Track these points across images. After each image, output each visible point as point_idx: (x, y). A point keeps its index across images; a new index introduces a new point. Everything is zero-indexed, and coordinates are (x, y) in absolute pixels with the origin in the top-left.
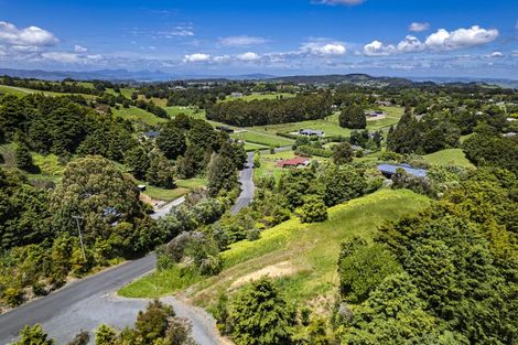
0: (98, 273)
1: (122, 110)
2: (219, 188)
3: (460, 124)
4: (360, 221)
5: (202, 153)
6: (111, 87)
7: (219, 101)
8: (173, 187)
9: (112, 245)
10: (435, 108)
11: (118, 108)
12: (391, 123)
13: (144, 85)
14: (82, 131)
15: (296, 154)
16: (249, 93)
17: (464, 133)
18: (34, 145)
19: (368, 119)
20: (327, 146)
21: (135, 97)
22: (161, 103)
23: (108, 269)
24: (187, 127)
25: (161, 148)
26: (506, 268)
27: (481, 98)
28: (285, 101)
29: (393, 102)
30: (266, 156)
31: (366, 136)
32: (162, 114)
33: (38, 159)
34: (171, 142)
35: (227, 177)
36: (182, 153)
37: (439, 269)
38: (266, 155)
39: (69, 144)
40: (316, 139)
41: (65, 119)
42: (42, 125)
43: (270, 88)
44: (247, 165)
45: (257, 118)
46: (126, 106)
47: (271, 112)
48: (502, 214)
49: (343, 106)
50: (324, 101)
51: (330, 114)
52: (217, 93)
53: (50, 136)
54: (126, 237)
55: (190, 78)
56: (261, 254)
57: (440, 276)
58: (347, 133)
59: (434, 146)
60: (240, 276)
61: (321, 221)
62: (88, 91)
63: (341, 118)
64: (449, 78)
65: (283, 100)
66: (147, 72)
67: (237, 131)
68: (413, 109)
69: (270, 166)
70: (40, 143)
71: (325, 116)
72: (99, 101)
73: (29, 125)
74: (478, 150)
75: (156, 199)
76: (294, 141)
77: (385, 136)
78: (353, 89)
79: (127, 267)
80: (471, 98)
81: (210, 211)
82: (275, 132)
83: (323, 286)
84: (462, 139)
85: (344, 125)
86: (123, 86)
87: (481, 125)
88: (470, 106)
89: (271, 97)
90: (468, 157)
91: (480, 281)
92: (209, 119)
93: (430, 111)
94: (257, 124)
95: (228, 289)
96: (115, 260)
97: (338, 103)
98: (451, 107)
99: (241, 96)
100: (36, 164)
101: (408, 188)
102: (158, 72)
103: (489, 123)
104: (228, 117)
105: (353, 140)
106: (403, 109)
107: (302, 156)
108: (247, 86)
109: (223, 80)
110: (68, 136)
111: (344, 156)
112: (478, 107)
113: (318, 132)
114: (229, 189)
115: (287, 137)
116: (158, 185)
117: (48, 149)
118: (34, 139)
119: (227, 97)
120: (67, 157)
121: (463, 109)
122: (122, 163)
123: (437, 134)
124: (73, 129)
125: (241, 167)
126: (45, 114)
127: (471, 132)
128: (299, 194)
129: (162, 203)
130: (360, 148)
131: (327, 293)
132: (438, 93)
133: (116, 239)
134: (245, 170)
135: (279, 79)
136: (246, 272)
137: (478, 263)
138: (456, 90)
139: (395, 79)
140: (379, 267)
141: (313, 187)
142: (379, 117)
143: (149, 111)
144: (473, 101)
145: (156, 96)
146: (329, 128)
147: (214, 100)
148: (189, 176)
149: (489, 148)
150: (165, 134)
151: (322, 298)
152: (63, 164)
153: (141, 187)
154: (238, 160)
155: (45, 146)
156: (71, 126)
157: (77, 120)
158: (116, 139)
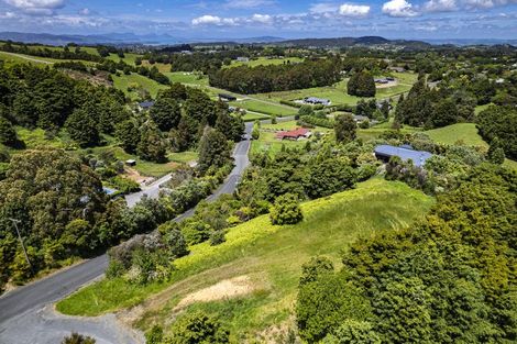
0: (45, 277)
1: (123, 77)
2: (210, 164)
3: (477, 93)
4: (339, 224)
5: (197, 125)
6: (115, 52)
7: (224, 67)
8: (165, 161)
9: (65, 245)
10: (451, 75)
11: (119, 75)
12: (402, 90)
13: (151, 48)
14: (71, 103)
15: (298, 124)
16: (255, 58)
17: (481, 103)
18: (19, 119)
19: (378, 86)
20: (331, 116)
21: (138, 63)
22: (165, 70)
23: (59, 271)
24: (184, 97)
25: (155, 119)
26: (500, 308)
27: (504, 62)
28: (291, 67)
29: (406, 68)
30: (267, 127)
31: (373, 106)
32: (164, 80)
33: (23, 133)
34: (164, 114)
35: (218, 153)
36: (176, 125)
37: (411, 317)
38: (267, 125)
39: (57, 117)
40: (321, 108)
41: (52, 91)
42: (27, 99)
43: (278, 53)
44: (246, 136)
45: (261, 84)
46: (127, 73)
47: (275, 79)
48: (504, 228)
49: (352, 72)
50: (332, 67)
51: (339, 80)
52: (222, 58)
53: (35, 110)
54: (80, 236)
55: (197, 41)
56: (219, 264)
57: (412, 327)
58: (353, 102)
59: (444, 120)
60: (191, 291)
61: (294, 223)
62: (88, 58)
63: (349, 85)
64: (471, 40)
65: (289, 66)
66: (154, 36)
67: (240, 99)
68: (427, 75)
69: (269, 137)
70: (25, 117)
71: (333, 82)
72: (99, 68)
73: (14, 98)
74: (492, 126)
75: (145, 175)
76: (298, 110)
77: (394, 105)
78: (365, 53)
79: (84, 267)
80: (493, 62)
81: (188, 196)
82: (279, 99)
83: (278, 314)
84: (478, 110)
85: (352, 92)
86: (127, 51)
87: (500, 95)
88: (491, 72)
89: (277, 62)
90: (480, 133)
91: (463, 330)
92: (212, 85)
93: (445, 78)
94: (262, 92)
95: (175, 308)
96: (69, 260)
97: (348, 69)
98: (469, 74)
99: (246, 61)
100: (21, 139)
101: (402, 180)
102: (166, 35)
103: (510, 92)
104: (231, 84)
105: (359, 110)
106: (417, 75)
107: (304, 127)
108: (254, 50)
109: (231, 43)
110: (55, 110)
111: (347, 129)
112: (499, 73)
113: (324, 100)
114: (220, 165)
115: (291, 105)
116: (149, 160)
117: (34, 123)
118: (20, 113)
119: (233, 62)
120: (54, 131)
121: (482, 75)
122: (113, 136)
123: (448, 107)
124: (60, 102)
125: (238, 139)
126: (31, 87)
127: (488, 102)
128: (281, 182)
129: (151, 179)
130: (366, 119)
131: (283, 323)
132: (456, 57)
133: (69, 239)
134: (243, 142)
135: (288, 42)
136: (198, 288)
137: (462, 307)
138: (478, 54)
139: (411, 42)
140: (339, 306)
141: (298, 174)
142: (391, 84)
143: (151, 77)
144: (495, 66)
145: (160, 61)
146: (336, 97)
147: (219, 66)
148: (182, 149)
149: (505, 126)
150: (159, 105)
151: (275, 329)
152: (51, 138)
153: (131, 161)
154: (235, 132)
155: (31, 120)
156: (58, 99)
157: (66, 92)
158: (107, 111)
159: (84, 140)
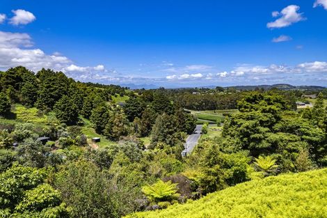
14: (64, 93)
19: (298, 107)
25: (126, 112)
33: (19, 109)
34: (133, 108)
35: (170, 133)
38: (214, 127)
41: (53, 84)
44: (197, 131)
45: (209, 104)
53: (36, 94)
67: (193, 113)
69: (216, 133)
70: (26, 98)
94: (209, 109)
110: (52, 96)
117: (32, 104)
118: (24, 95)
120: (45, 111)
122: (89, 119)
124: (57, 91)
134: (193, 135)
152: (40, 115)
153: (96, 138)
154: (188, 126)
155: (30, 101)
156: (56, 89)
157: (64, 86)
158: (91, 103)
159: (64, 118)
